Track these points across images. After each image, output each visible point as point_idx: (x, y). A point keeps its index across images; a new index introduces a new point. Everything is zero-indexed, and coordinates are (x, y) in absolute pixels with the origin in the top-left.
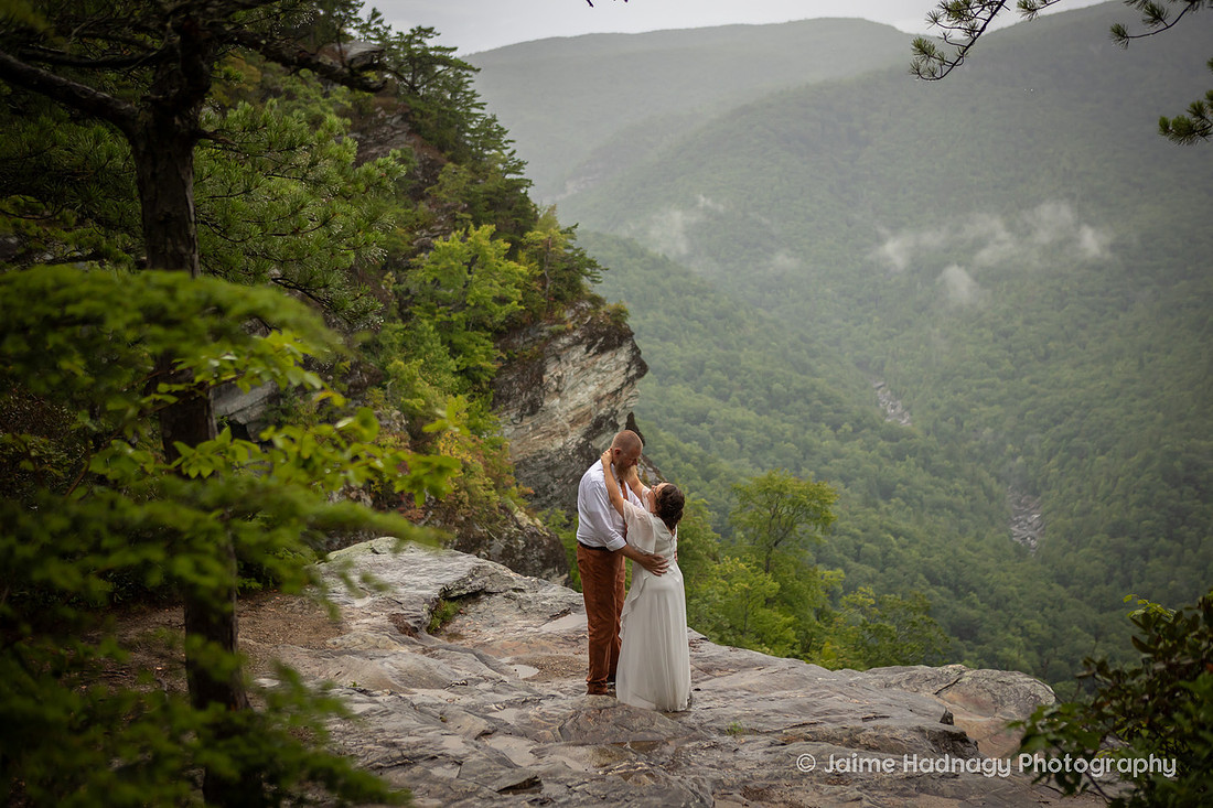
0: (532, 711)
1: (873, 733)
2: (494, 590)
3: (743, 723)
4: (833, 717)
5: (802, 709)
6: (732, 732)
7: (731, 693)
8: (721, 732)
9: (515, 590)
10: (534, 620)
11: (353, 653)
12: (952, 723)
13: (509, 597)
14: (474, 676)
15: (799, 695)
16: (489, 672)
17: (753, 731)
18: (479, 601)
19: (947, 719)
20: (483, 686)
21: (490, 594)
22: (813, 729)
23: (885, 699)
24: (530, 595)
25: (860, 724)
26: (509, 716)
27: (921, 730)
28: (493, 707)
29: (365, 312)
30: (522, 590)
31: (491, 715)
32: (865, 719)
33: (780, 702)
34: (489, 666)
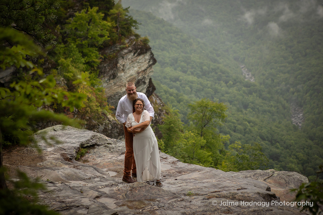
0: (115, 188)
1: (241, 194)
2: (100, 144)
3: (193, 192)
4: (226, 189)
5: (215, 186)
6: (189, 195)
7: (189, 181)
8: (185, 195)
9: (108, 144)
10: (115, 155)
11: (47, 168)
12: (270, 191)
13: (106, 146)
14: (93, 176)
15: (214, 181)
16: (98, 174)
17: (196, 194)
18: (94, 148)
19: (268, 189)
20: (96, 179)
21: (98, 145)
22: (219, 193)
23: (245, 182)
24: (113, 146)
25: (236, 191)
26: (106, 190)
27: (259, 193)
28: (100, 187)
29: (49, 40)
30: (110, 144)
31: (99, 190)
32: (238, 190)
33: (206, 184)
34: (98, 172)
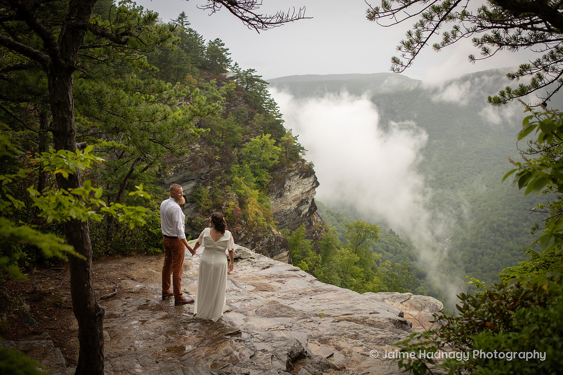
0: (247, 304)
1: (372, 319)
2: (244, 258)
3: (325, 312)
4: (359, 312)
5: (347, 308)
6: (320, 316)
7: (323, 301)
8: (316, 315)
9: (251, 258)
10: (256, 269)
11: (188, 278)
12: (402, 317)
13: (248, 260)
14: (230, 289)
15: (348, 303)
16: (235, 288)
17: (329, 316)
18: (238, 261)
19: (401, 315)
20: (232, 292)
21: (242, 259)
22: (350, 316)
23: (380, 306)
24: (256, 260)
25: (368, 315)
26: (237, 305)
27: (390, 319)
28: (233, 301)
30: (253, 258)
31: (231, 304)
32: (370, 313)
33: (340, 305)
34: (236, 285)
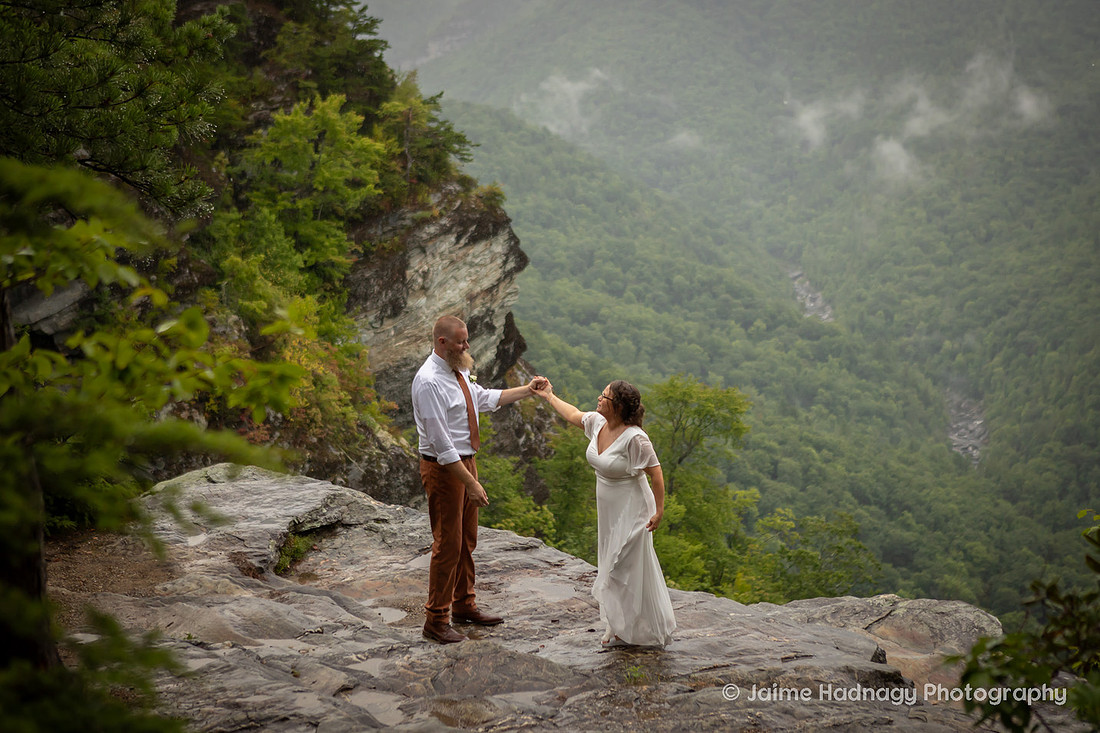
0: (400, 661)
1: (794, 675)
2: (353, 521)
4: (748, 658)
5: (712, 649)
6: (633, 679)
9: (377, 521)
10: (400, 555)
11: (187, 600)
12: (884, 662)
13: (370, 529)
14: (331, 622)
15: (709, 634)
16: (347, 617)
18: (335, 535)
19: (879, 657)
20: (341, 633)
21: (347, 526)
22: (726, 672)
23: (808, 636)
24: (395, 526)
25: (779, 665)
26: (374, 667)
27: (849, 670)
28: (354, 657)
29: (192, 199)
30: (385, 521)
31: (351, 667)
32: (785, 660)
33: (687, 643)
34: (344, 607)
